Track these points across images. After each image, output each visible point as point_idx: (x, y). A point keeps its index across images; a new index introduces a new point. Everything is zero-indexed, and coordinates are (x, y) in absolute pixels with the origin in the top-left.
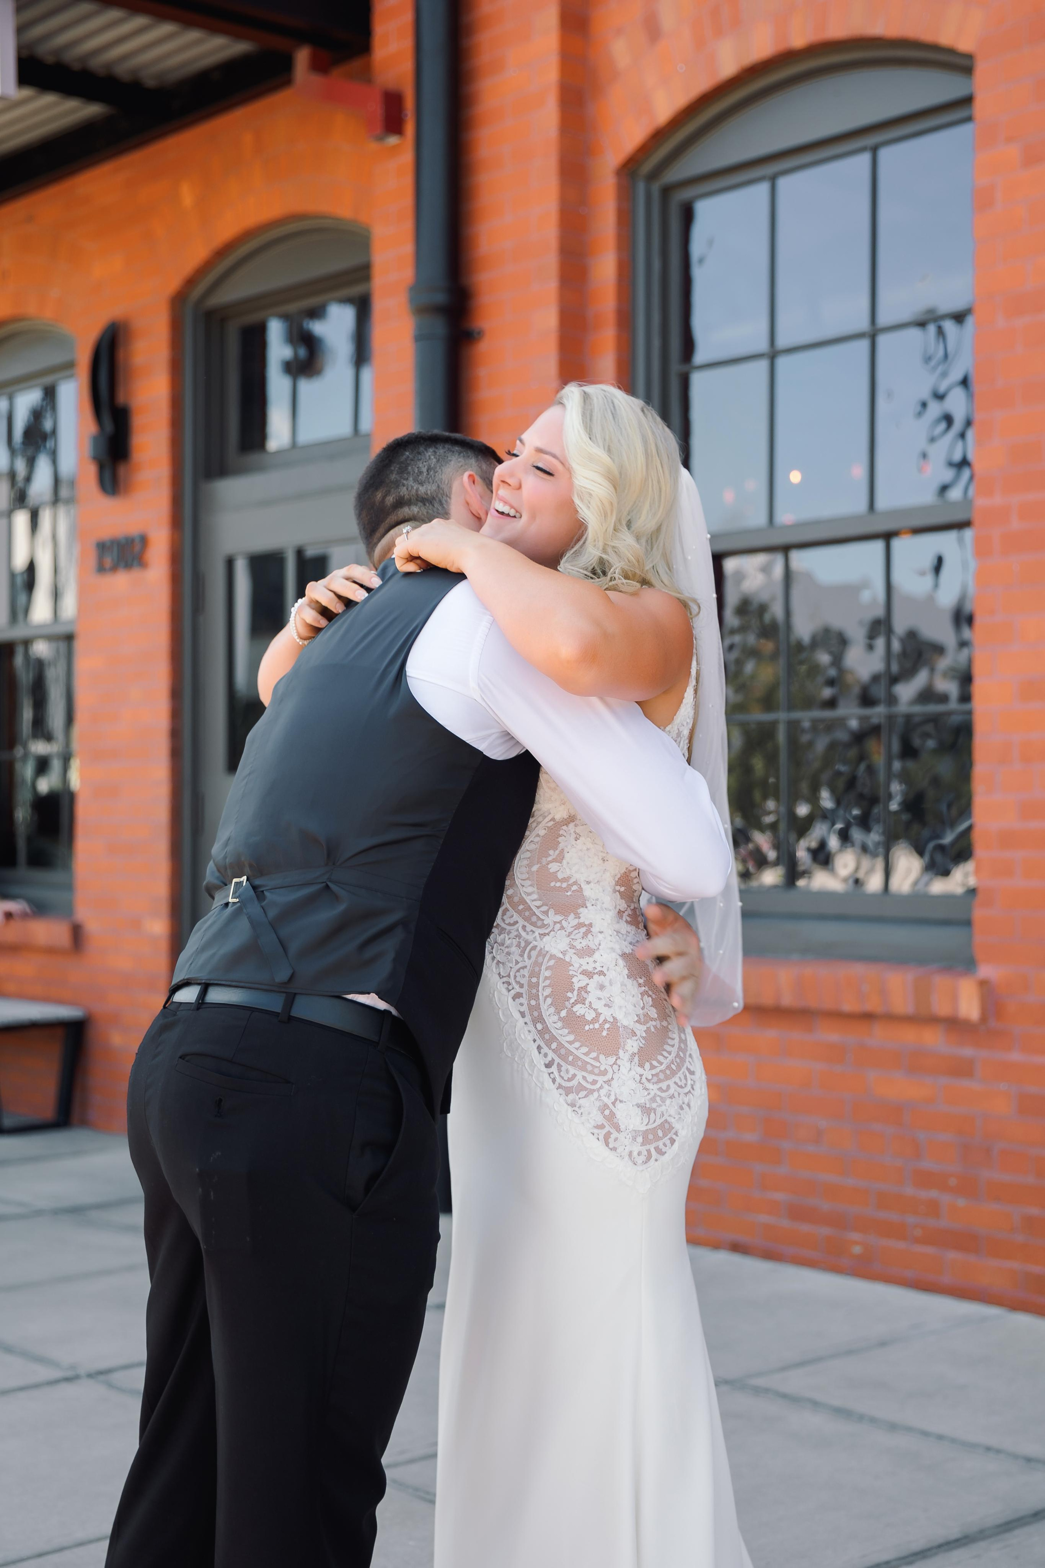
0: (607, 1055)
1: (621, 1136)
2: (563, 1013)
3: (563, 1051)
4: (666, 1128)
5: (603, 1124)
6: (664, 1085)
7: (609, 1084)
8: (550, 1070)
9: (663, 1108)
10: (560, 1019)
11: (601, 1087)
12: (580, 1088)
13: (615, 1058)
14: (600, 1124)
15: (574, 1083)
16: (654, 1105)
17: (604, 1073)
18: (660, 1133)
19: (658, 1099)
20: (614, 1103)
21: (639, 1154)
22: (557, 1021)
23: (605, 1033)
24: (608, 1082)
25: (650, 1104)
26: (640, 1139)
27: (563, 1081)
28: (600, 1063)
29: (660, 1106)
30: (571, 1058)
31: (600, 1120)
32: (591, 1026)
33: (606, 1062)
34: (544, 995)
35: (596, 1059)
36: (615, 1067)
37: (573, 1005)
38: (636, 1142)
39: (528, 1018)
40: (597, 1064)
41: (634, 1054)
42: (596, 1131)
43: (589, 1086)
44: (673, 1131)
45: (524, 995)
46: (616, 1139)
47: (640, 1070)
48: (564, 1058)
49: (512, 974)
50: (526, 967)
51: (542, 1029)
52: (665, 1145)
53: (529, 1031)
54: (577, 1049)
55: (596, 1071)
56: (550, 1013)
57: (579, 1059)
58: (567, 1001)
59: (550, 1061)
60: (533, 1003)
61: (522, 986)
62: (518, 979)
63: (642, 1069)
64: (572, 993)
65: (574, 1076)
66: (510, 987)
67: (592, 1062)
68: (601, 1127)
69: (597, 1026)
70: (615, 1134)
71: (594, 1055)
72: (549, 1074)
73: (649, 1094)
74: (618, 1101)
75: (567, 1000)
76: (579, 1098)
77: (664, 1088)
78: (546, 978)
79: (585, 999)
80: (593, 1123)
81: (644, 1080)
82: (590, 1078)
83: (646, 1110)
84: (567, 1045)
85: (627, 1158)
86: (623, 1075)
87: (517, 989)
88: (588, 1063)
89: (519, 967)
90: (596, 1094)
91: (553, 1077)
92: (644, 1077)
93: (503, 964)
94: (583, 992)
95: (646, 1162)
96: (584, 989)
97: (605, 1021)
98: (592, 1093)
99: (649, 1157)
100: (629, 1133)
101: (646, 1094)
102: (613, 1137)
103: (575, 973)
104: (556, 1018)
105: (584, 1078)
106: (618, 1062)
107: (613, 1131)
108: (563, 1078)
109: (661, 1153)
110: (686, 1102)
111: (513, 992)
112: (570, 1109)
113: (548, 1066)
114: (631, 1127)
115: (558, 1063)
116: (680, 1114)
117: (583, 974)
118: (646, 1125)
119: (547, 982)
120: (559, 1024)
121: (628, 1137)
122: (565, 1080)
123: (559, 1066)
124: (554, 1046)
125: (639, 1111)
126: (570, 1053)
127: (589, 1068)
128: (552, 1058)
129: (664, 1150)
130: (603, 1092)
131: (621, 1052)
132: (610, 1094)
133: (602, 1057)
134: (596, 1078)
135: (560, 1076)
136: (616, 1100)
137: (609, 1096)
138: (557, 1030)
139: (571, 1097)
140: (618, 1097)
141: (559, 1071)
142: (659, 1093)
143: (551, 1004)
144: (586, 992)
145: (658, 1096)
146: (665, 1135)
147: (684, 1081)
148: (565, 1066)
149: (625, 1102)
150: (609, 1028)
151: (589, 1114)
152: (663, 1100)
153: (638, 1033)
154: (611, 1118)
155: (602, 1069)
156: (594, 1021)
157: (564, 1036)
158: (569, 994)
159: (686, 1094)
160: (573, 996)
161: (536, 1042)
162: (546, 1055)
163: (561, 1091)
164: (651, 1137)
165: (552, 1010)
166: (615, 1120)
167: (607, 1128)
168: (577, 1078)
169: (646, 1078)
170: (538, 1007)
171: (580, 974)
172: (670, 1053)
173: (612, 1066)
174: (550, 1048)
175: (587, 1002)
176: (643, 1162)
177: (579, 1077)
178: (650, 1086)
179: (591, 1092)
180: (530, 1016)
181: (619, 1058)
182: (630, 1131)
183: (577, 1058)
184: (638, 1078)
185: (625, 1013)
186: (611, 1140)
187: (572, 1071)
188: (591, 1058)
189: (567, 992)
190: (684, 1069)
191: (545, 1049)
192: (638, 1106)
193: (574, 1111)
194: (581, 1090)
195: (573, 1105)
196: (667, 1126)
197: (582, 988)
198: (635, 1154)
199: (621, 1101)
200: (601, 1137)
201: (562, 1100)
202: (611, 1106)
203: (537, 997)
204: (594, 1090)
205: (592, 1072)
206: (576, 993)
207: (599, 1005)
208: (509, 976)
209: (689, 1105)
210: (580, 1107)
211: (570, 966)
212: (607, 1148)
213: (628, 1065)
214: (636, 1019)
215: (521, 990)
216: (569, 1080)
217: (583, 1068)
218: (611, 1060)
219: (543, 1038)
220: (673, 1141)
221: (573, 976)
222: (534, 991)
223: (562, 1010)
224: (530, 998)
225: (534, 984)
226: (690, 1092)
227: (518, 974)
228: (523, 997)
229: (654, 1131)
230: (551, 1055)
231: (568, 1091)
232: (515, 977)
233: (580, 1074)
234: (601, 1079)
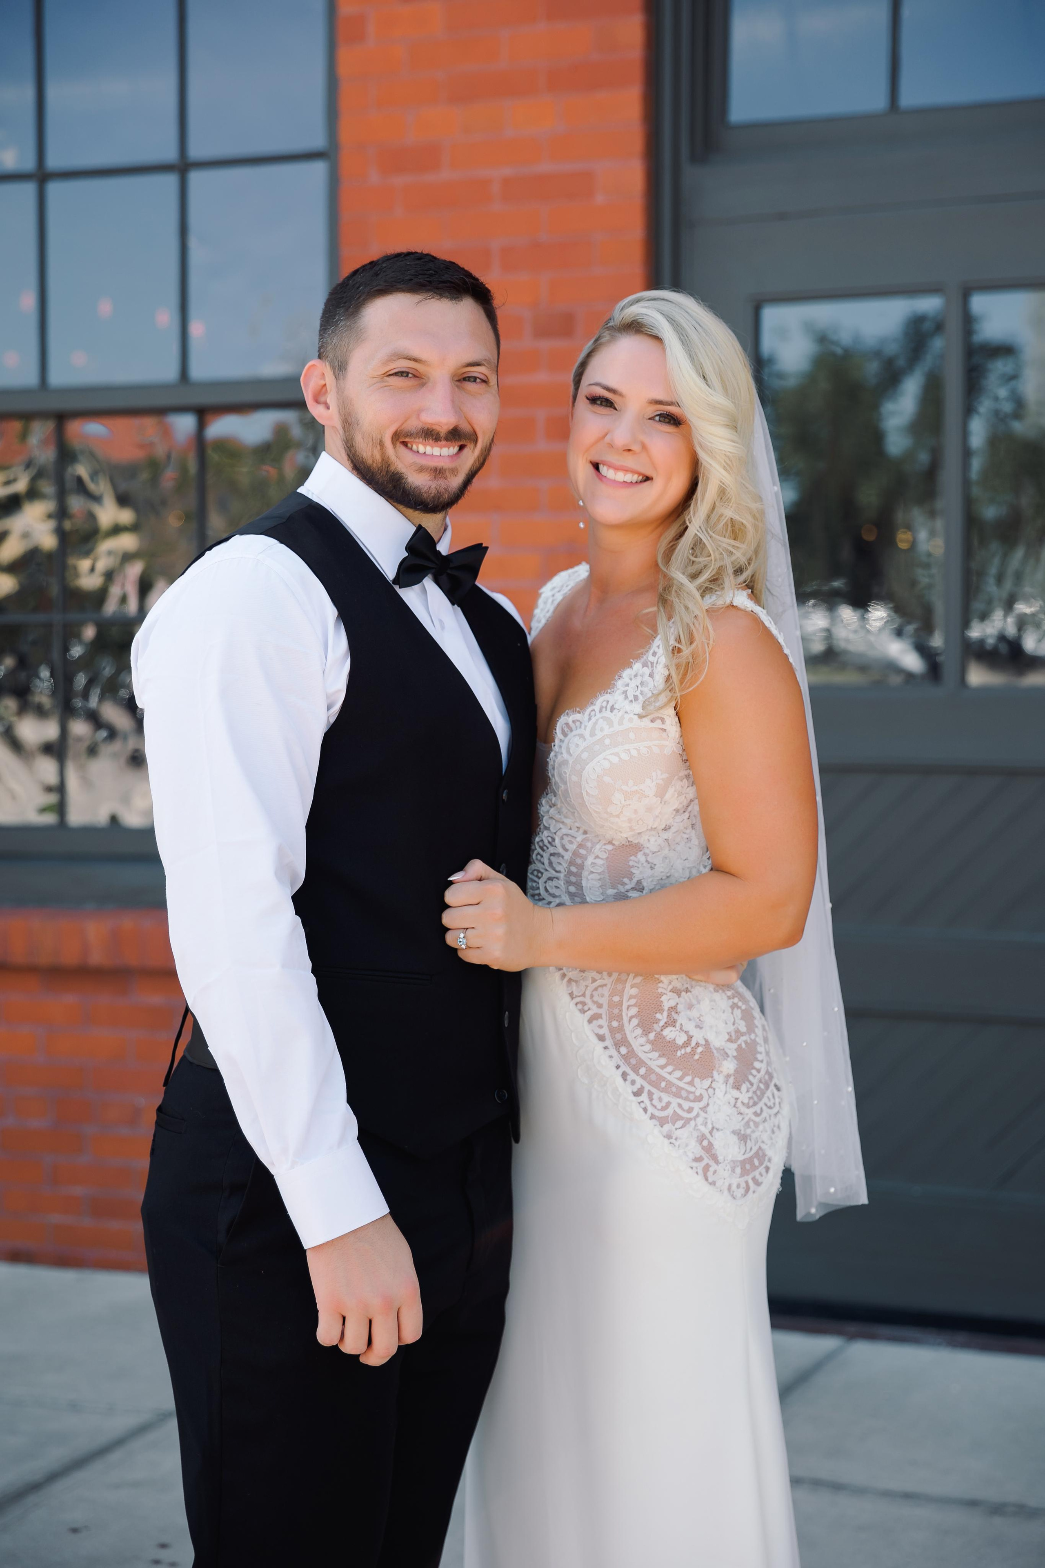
0: (702, 1078)
1: (720, 1168)
2: (652, 1036)
3: (653, 1077)
4: (760, 1155)
5: (701, 1156)
6: (757, 1108)
7: (705, 1111)
8: (640, 1099)
9: (756, 1134)
10: (648, 1042)
11: (698, 1115)
12: (676, 1117)
13: (710, 1080)
14: (698, 1156)
15: (669, 1112)
16: (748, 1131)
17: (700, 1099)
18: (756, 1162)
19: (751, 1124)
20: (711, 1132)
21: (738, 1186)
22: (644, 1044)
23: (697, 1057)
24: (704, 1109)
25: (745, 1130)
26: (738, 1170)
27: (656, 1110)
28: (695, 1087)
29: (753, 1132)
30: (663, 1084)
31: (699, 1152)
32: (683, 1051)
33: (701, 1086)
34: (630, 1015)
35: (691, 1083)
36: (710, 1090)
37: (663, 1028)
38: (734, 1174)
39: (609, 1042)
40: (692, 1089)
41: (728, 1076)
42: (695, 1164)
43: (686, 1115)
44: (767, 1159)
45: (604, 1016)
46: (715, 1172)
47: (736, 1093)
48: (656, 1085)
49: (588, 993)
50: (605, 985)
51: (627, 1054)
52: (761, 1175)
53: (611, 1057)
54: (670, 1073)
55: (691, 1097)
56: (636, 1035)
57: (673, 1085)
58: (657, 1023)
59: (638, 1089)
60: (615, 1024)
61: (600, 1006)
62: (595, 999)
63: (738, 1092)
64: (662, 1014)
65: (668, 1104)
66: (586, 1008)
67: (687, 1087)
68: (698, 1159)
69: (689, 1050)
70: (714, 1167)
71: (688, 1079)
72: (639, 1103)
73: (743, 1119)
74: (715, 1130)
75: (655, 1022)
76: (676, 1129)
77: (759, 1112)
78: (631, 997)
79: (675, 1021)
80: (692, 1156)
81: (739, 1104)
82: (686, 1105)
83: (743, 1138)
84: (658, 1070)
85: (726, 1192)
86: (719, 1099)
87: (594, 1010)
88: (682, 1089)
89: (598, 985)
90: (692, 1123)
91: (643, 1107)
92: (739, 1102)
93: (576, 982)
94: (673, 1013)
95: (745, 1195)
96: (673, 1009)
97: (698, 1045)
98: (689, 1123)
99: (748, 1189)
100: (728, 1165)
101: (741, 1119)
102: (712, 1170)
103: (663, 991)
104: (643, 1040)
105: (680, 1105)
106: (714, 1085)
107: (712, 1163)
108: (655, 1107)
109: (758, 1183)
110: (776, 1124)
111: (589, 1014)
112: (666, 1141)
113: (637, 1094)
114: (730, 1158)
115: (649, 1091)
116: (771, 1139)
117: (673, 992)
118: (744, 1154)
119: (633, 1001)
120: (648, 1047)
121: (727, 1169)
122: (658, 1110)
123: (650, 1095)
124: (642, 1071)
125: (735, 1138)
126: (662, 1078)
127: (684, 1094)
128: (642, 1086)
129: (760, 1181)
130: (700, 1120)
131: (715, 1074)
132: (706, 1122)
133: (697, 1080)
134: (692, 1104)
135: (652, 1105)
136: (713, 1128)
137: (705, 1124)
138: (645, 1054)
139: (667, 1127)
140: (714, 1125)
141: (651, 1099)
142: (753, 1118)
143: (638, 1025)
144: (677, 1013)
145: (752, 1120)
146: (761, 1164)
147: (772, 1100)
148: (657, 1094)
149: (722, 1130)
150: (702, 1052)
151: (687, 1145)
152: (757, 1125)
153: (729, 1052)
154: (709, 1149)
155: (698, 1094)
156: (686, 1044)
157: (654, 1060)
158: (658, 1016)
159: (776, 1114)
160: (663, 1018)
161: (620, 1069)
162: (633, 1082)
163: (654, 1121)
164: (748, 1167)
165: (639, 1031)
166: (713, 1152)
167: (706, 1161)
168: (672, 1106)
169: (742, 1102)
170: (621, 1028)
171: (670, 991)
172: (759, 1071)
173: (707, 1090)
174: (638, 1074)
175: (678, 1025)
176: (742, 1195)
177: (674, 1106)
178: (743, 1109)
179: (688, 1121)
180: (611, 1040)
181: (714, 1080)
182: (728, 1161)
183: (670, 1084)
184: (733, 1101)
185: (716, 1032)
186: (710, 1174)
187: (666, 1098)
188: (685, 1083)
189: (656, 1013)
190: (772, 1087)
191: (632, 1076)
192: (734, 1132)
193: (670, 1143)
194: (677, 1120)
195: (669, 1137)
196: (761, 1153)
197: (672, 1008)
198: (734, 1187)
199: (717, 1129)
200: (700, 1171)
201: (657, 1130)
202: (708, 1135)
203: (619, 1018)
204: (690, 1119)
205: (687, 1099)
206: (665, 1014)
207: (690, 1027)
208: (584, 995)
209: (779, 1127)
210: (676, 1139)
211: (659, 982)
212: (706, 1182)
213: (723, 1087)
214: (727, 1037)
215: (599, 1011)
216: (664, 1109)
217: (677, 1095)
218: (707, 1083)
219: (629, 1064)
220: (767, 1169)
221: (662, 995)
222: (616, 1011)
223: (649, 1033)
224: (611, 1019)
225: (616, 1003)
226: (778, 1112)
227: (595, 993)
228: (602, 1018)
229: (750, 1160)
230: (640, 1082)
231: (662, 1122)
232: (592, 996)
233: (675, 1102)
234: (697, 1106)
